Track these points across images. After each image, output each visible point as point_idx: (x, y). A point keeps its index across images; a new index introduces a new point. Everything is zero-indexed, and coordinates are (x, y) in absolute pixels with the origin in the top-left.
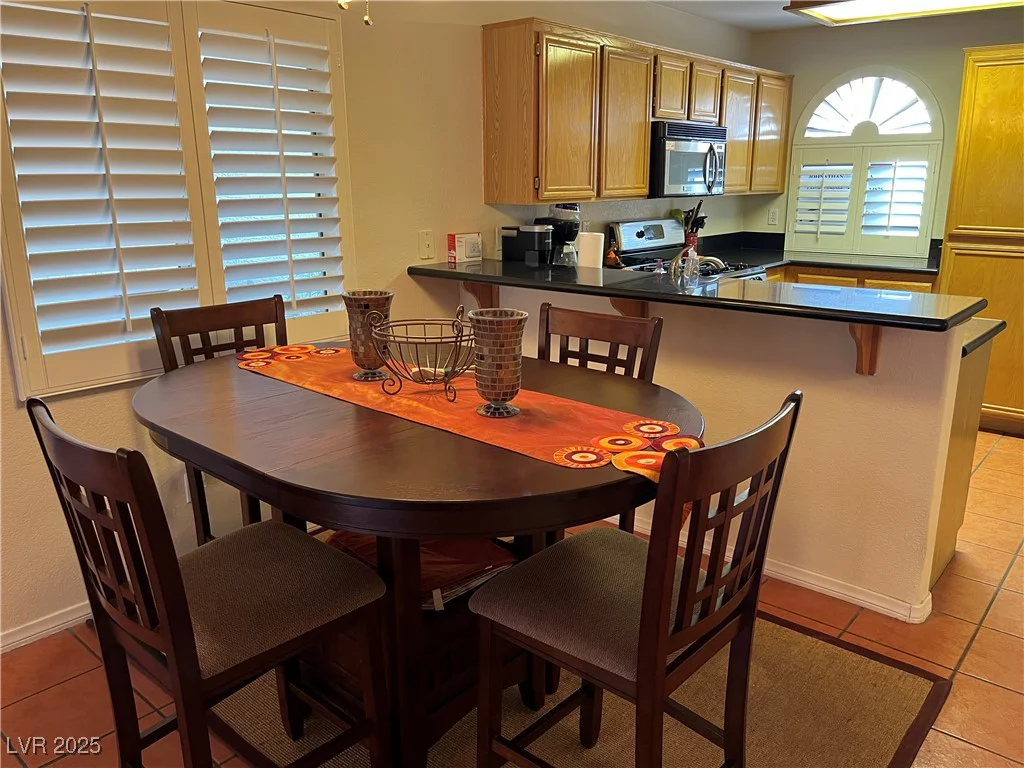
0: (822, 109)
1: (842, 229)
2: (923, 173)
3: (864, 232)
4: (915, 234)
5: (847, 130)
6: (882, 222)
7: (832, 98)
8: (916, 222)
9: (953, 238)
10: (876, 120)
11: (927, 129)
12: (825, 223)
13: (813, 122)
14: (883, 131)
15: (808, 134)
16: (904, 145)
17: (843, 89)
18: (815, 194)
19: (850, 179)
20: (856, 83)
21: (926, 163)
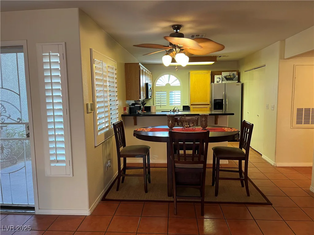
0: (158, 80)
1: (166, 105)
2: (180, 93)
3: (170, 105)
4: (180, 105)
5: (164, 85)
6: (174, 103)
7: (160, 78)
8: (180, 103)
9: (192, 105)
10: (170, 83)
11: (179, 85)
12: (163, 103)
13: (157, 83)
14: (171, 85)
15: (156, 85)
16: (175, 88)
17: (163, 77)
18: (159, 98)
19: (166, 95)
20: (165, 76)
21: (180, 91)
